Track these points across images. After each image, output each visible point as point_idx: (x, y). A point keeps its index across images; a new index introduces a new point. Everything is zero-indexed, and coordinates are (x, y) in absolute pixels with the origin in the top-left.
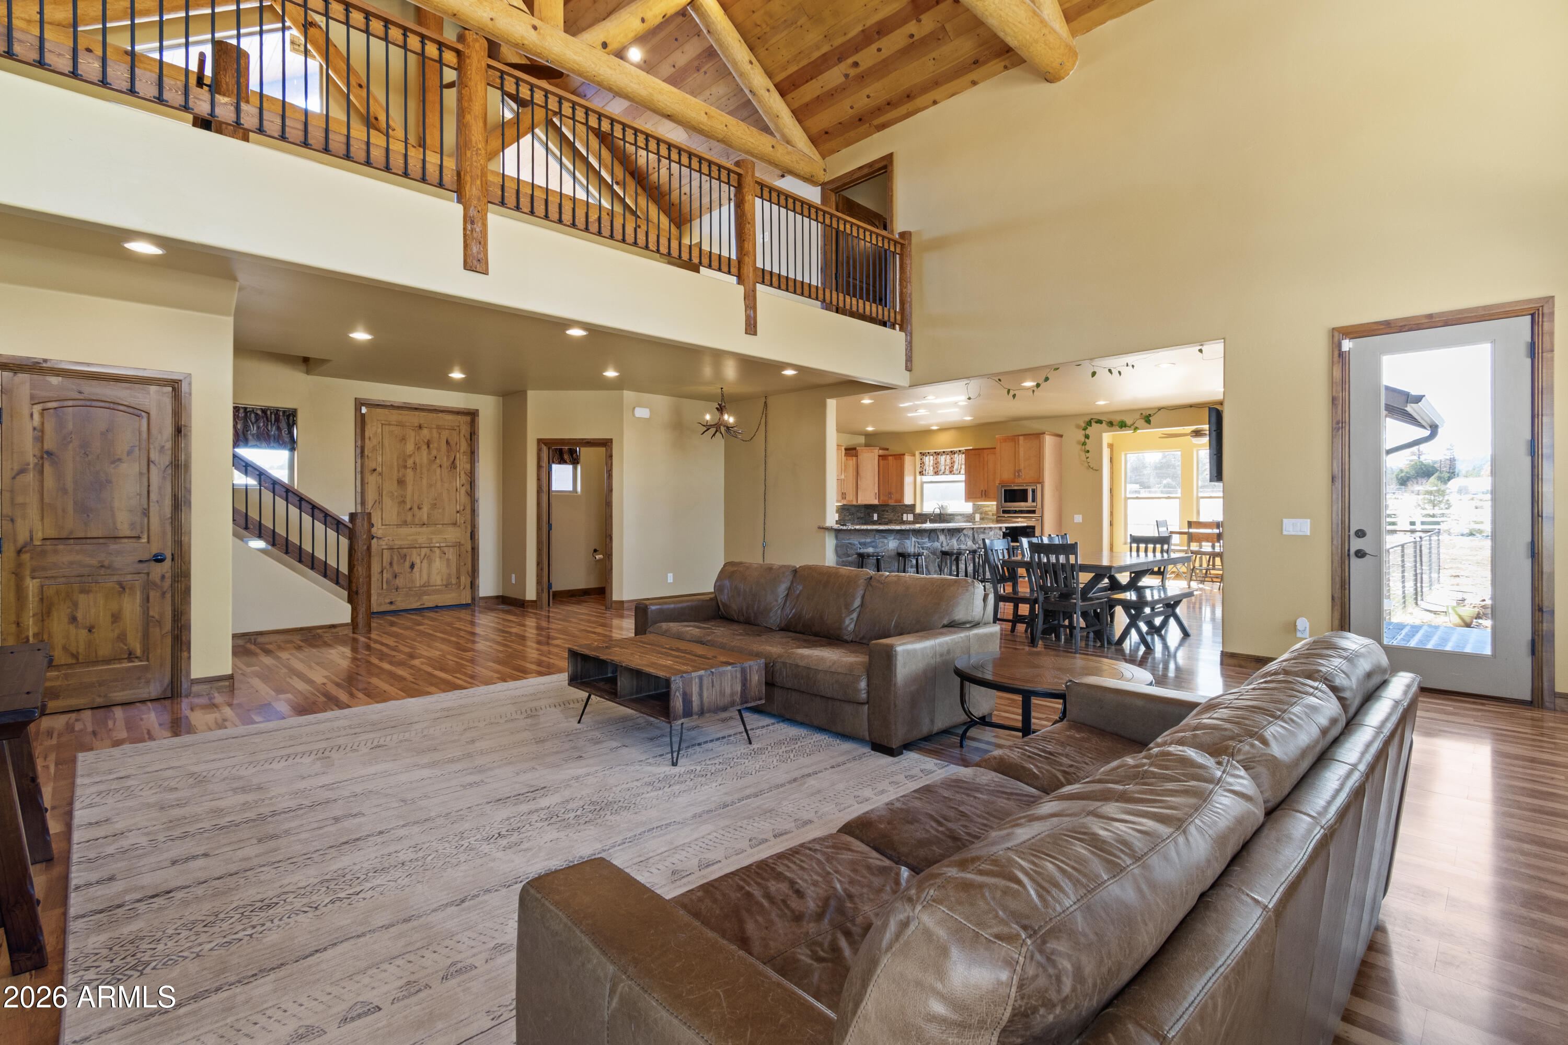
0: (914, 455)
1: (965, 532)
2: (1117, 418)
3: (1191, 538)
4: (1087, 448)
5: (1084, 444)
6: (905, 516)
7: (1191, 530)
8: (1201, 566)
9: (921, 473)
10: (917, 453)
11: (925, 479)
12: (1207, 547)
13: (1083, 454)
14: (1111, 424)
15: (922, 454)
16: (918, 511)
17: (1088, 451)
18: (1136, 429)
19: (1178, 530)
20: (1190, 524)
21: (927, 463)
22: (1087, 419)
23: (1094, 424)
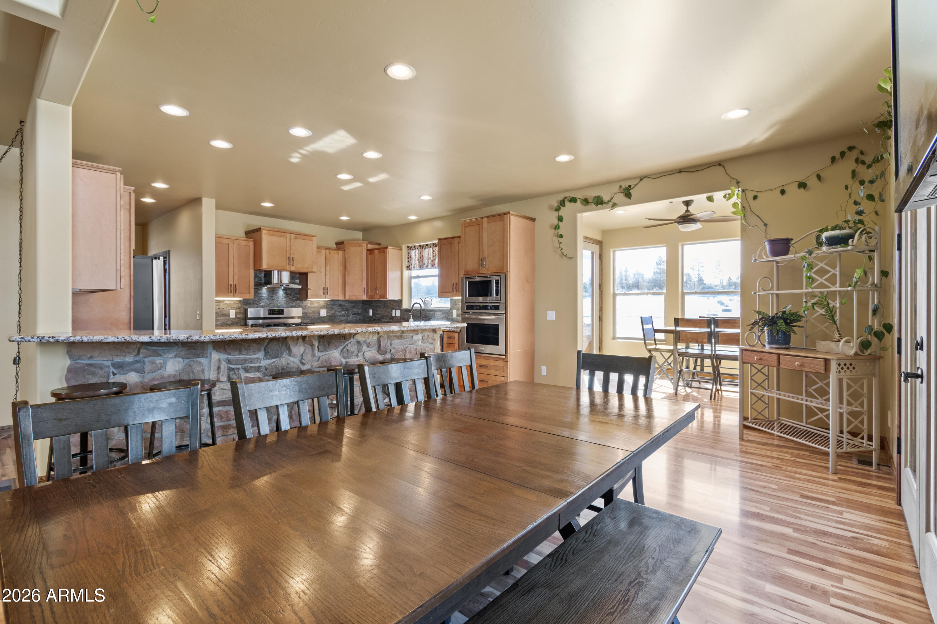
0: (401, 249)
1: (358, 337)
2: (591, 194)
3: (678, 337)
4: (561, 232)
5: (557, 227)
6: (394, 311)
7: (678, 329)
8: (687, 367)
9: (408, 268)
10: (404, 247)
11: (414, 273)
12: (694, 349)
13: (556, 239)
14: (586, 202)
15: (410, 248)
16: (405, 306)
17: (561, 236)
18: (614, 205)
19: (663, 328)
20: (677, 322)
21: (413, 257)
22: (561, 197)
23: (567, 203)
